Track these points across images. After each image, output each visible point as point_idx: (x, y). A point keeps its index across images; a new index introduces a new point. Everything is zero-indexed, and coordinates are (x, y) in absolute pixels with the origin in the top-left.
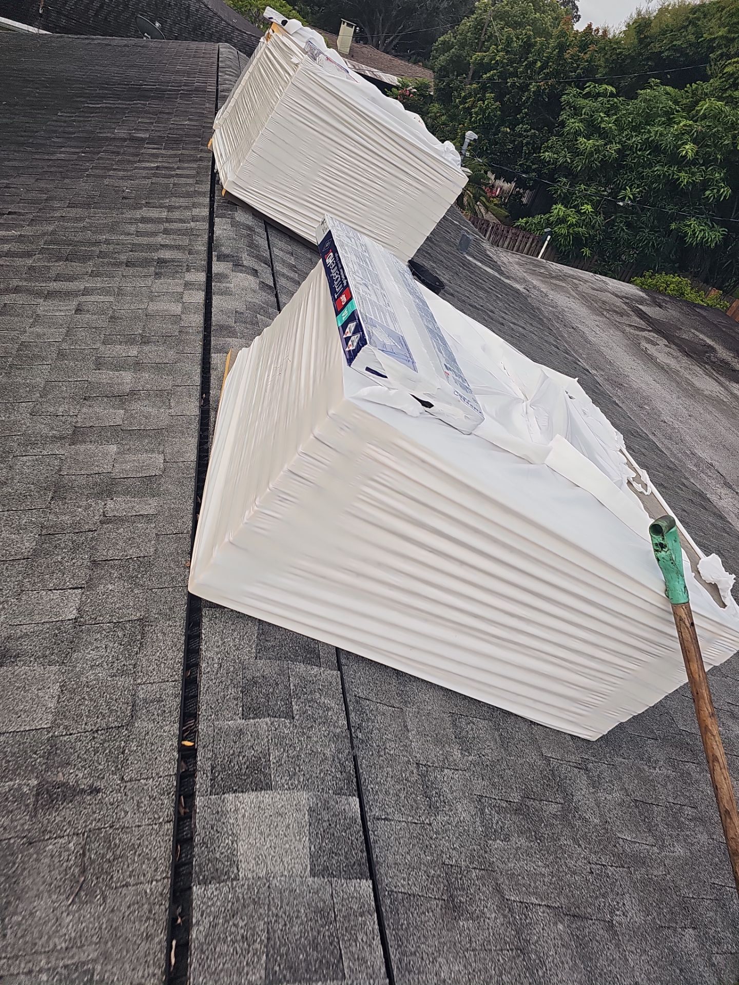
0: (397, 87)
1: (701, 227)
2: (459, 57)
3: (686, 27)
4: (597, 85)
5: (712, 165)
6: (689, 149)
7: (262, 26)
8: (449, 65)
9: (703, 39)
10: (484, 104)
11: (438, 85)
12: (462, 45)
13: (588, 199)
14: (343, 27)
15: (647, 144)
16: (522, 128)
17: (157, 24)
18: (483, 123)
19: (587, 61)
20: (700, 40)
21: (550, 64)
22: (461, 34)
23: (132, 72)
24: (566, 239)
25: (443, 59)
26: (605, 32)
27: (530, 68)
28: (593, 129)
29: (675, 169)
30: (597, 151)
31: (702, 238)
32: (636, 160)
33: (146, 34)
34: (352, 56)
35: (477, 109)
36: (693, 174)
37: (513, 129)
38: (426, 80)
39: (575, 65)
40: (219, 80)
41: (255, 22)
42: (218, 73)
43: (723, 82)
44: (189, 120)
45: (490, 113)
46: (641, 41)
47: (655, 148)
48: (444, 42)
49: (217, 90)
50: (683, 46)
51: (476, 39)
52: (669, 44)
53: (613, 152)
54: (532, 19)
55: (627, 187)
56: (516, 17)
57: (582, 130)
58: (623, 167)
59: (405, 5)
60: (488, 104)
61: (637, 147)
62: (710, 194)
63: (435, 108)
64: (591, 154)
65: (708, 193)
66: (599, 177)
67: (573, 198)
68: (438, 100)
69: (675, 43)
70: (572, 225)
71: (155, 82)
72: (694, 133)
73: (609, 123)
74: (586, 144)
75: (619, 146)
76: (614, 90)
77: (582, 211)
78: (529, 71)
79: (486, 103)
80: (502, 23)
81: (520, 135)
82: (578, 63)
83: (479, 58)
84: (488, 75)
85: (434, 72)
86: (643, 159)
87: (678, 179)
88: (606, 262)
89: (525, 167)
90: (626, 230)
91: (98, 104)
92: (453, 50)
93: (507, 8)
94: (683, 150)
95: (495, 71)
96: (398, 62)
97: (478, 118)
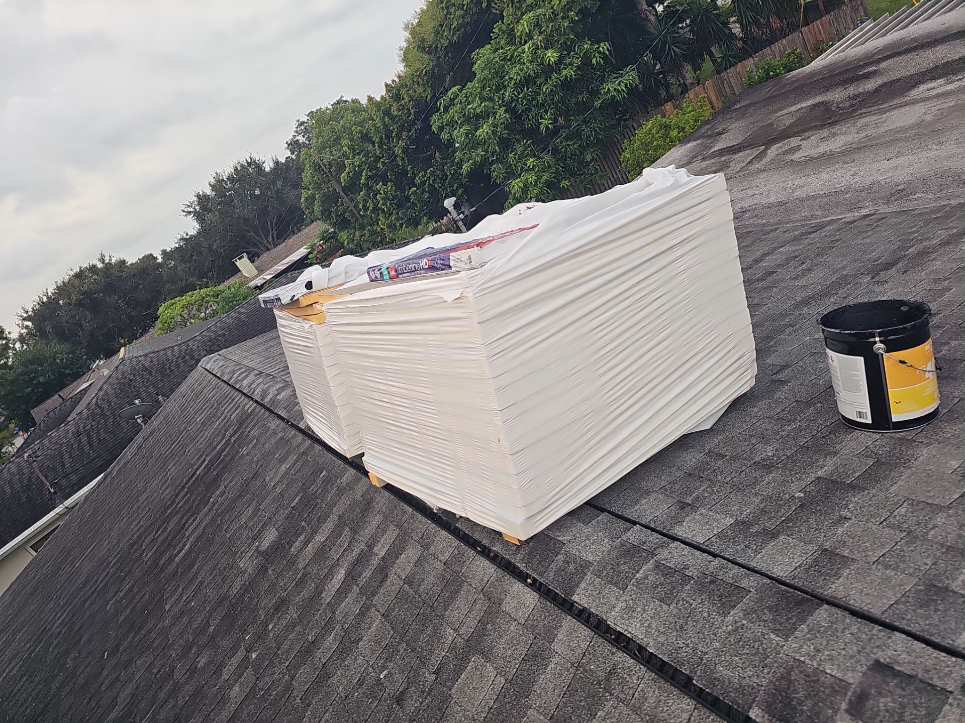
0: (310, 253)
1: (617, 83)
2: (324, 195)
3: (449, 13)
4: (444, 98)
5: (575, 45)
6: (552, 55)
7: (193, 321)
8: (325, 206)
9: (466, 6)
10: (381, 194)
11: (331, 223)
12: (318, 187)
13: (523, 157)
14: (238, 263)
15: (520, 86)
16: (419, 178)
17: (137, 402)
18: (395, 204)
19: (410, 101)
20: (465, 8)
21: (391, 128)
22: (310, 184)
23: (172, 469)
24: (543, 194)
25: (317, 207)
26: (399, 77)
27: (382, 145)
28: (475, 120)
29: (556, 75)
30: (495, 126)
31: (626, 87)
32: (524, 101)
33: (136, 417)
34: (262, 271)
35: (381, 202)
36: (571, 64)
37: (415, 186)
38: (323, 229)
39: (406, 111)
40: (245, 392)
41: (186, 323)
42: (235, 388)
43: (512, 6)
44: (282, 461)
45: (391, 194)
46: (429, 53)
47: (528, 81)
48: (306, 199)
49: (256, 402)
50: (460, 22)
51: (323, 174)
52: (450, 32)
53: (504, 115)
54: (341, 128)
55: (540, 121)
56: (331, 137)
57: (469, 128)
58: (521, 115)
59: (258, 211)
60: (384, 192)
61: (515, 95)
62: (596, 60)
63: (343, 236)
64: (494, 133)
65: (594, 61)
66: (512, 139)
67: (514, 168)
68: (341, 230)
69: (453, 27)
70: (536, 182)
71: (201, 456)
72: (541, 45)
73: (480, 105)
74: (484, 131)
75: (504, 108)
76: (458, 87)
77: (531, 166)
78: (384, 147)
79: (382, 192)
80: (327, 150)
81: (423, 183)
82: (406, 108)
83: (346, 177)
84: (363, 178)
85: (320, 220)
86: (529, 95)
87: (566, 77)
88: (582, 174)
89: (450, 194)
90: (571, 143)
91: (185, 545)
92: (317, 196)
93: (320, 140)
94: (550, 59)
95: (364, 171)
96: (290, 241)
97: (388, 205)
